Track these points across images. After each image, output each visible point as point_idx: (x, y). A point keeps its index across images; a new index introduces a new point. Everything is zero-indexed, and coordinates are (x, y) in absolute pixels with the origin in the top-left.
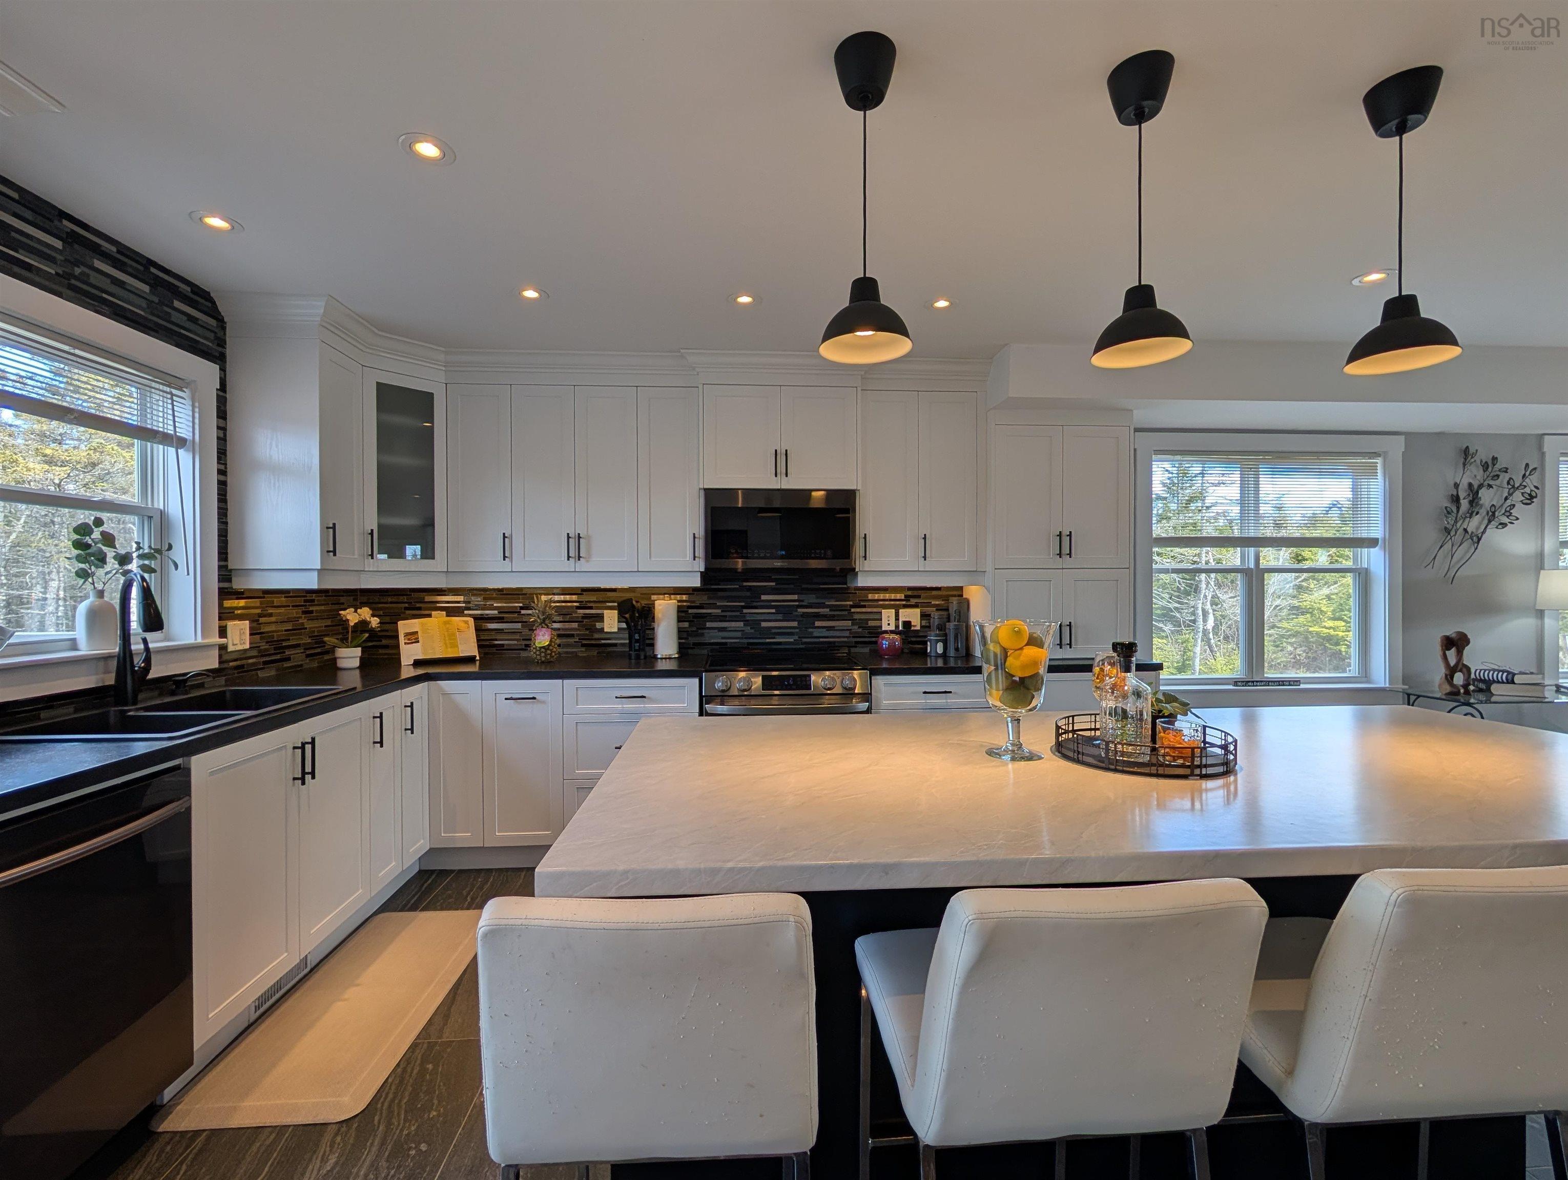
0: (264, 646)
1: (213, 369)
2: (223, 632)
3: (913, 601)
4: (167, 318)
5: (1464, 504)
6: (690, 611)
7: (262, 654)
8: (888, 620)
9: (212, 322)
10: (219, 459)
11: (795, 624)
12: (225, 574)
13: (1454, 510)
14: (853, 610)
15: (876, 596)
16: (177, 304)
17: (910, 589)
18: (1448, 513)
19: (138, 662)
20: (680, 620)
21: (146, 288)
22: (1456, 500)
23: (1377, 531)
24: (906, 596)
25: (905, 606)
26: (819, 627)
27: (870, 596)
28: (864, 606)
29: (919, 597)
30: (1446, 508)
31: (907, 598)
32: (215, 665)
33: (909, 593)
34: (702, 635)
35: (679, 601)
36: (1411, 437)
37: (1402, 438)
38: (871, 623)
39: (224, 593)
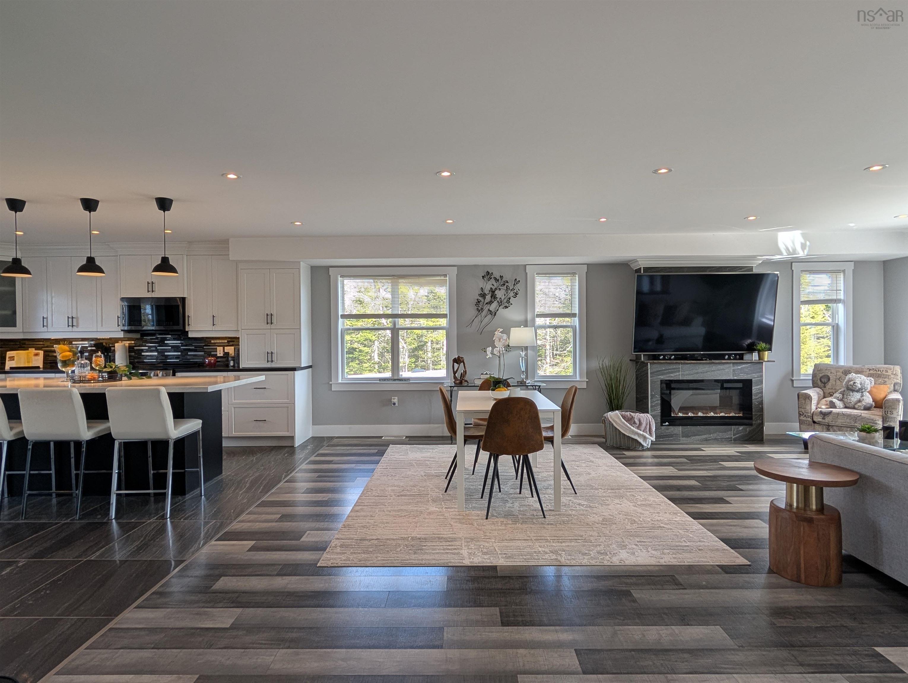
3: (231, 343)
5: (488, 298)
6: (135, 348)
8: (220, 352)
11: (179, 353)
13: (483, 301)
14: (205, 347)
15: (216, 341)
17: (229, 338)
18: (479, 302)
20: (130, 352)
22: (483, 295)
23: (445, 310)
24: (228, 341)
25: (227, 346)
26: (189, 355)
27: (212, 341)
28: (210, 346)
29: (234, 341)
30: (477, 299)
31: (228, 342)
33: (229, 340)
34: (140, 358)
35: (129, 344)
36: (461, 268)
37: (456, 268)
38: (212, 353)
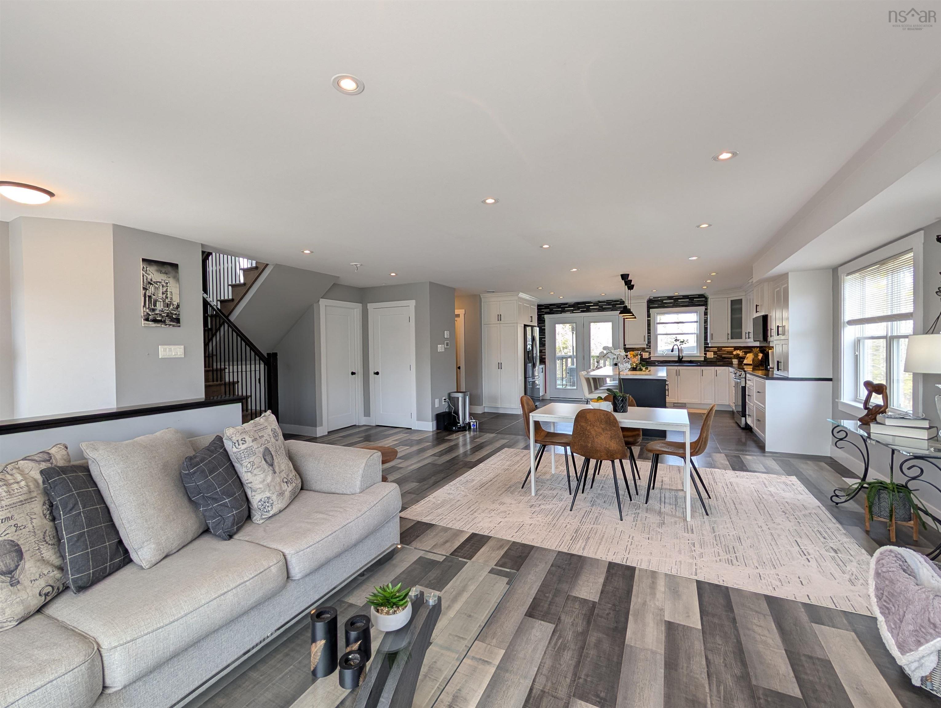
0: (718, 357)
1: (703, 308)
2: (705, 354)
4: (693, 303)
7: (717, 359)
9: (704, 299)
10: (705, 323)
12: (706, 343)
16: (695, 300)
19: (681, 357)
21: (688, 300)
32: (703, 360)
39: (705, 347)
